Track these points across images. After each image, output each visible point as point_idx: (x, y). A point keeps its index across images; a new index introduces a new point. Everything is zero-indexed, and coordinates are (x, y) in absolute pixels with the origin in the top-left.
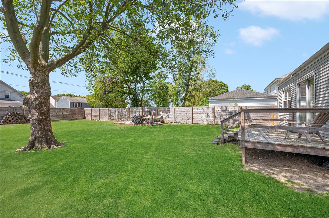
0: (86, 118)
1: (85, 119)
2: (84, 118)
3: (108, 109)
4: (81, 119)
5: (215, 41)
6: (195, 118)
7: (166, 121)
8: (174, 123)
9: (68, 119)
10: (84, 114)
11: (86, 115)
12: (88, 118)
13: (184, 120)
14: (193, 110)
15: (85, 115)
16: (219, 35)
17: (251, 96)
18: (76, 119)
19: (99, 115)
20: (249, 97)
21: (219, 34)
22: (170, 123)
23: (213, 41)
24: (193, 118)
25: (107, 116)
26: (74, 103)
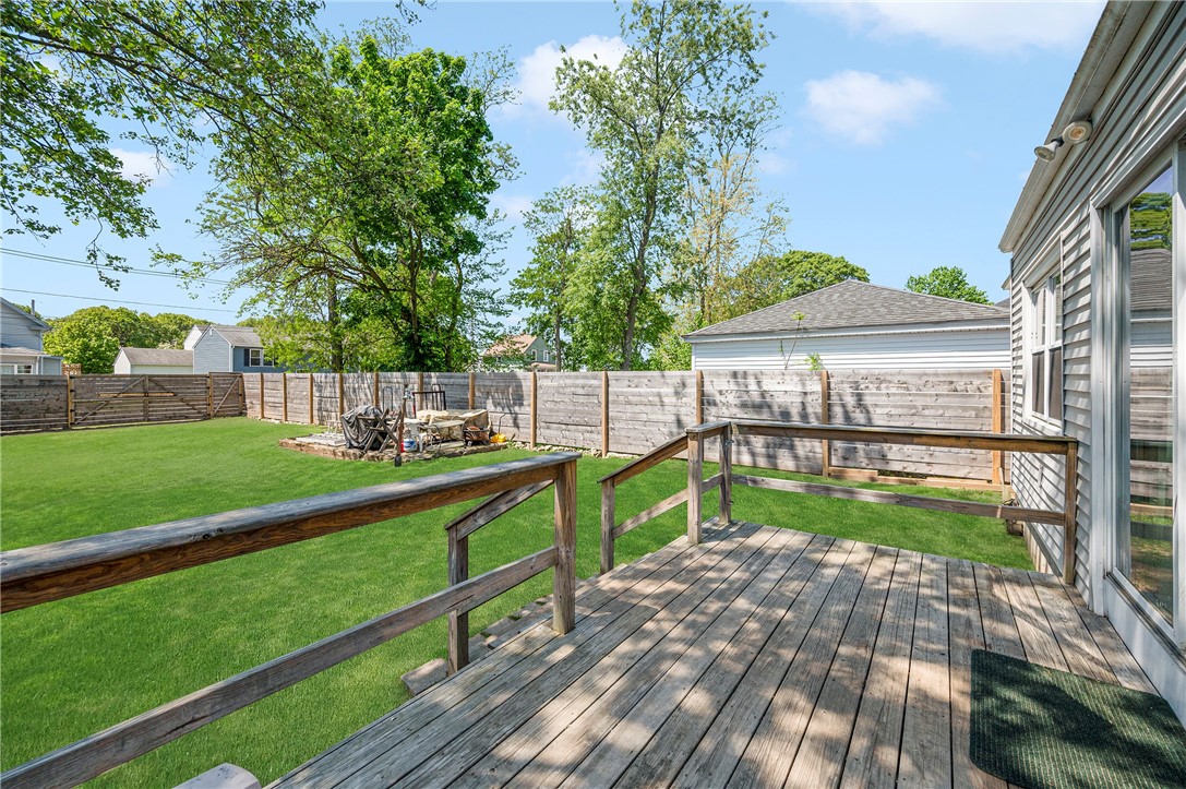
0: (249, 411)
1: (246, 414)
2: (242, 413)
3: (312, 378)
4: (228, 415)
5: (751, 65)
6: (617, 425)
7: (502, 437)
8: (536, 445)
9: (170, 418)
10: (243, 395)
11: (247, 401)
12: (254, 412)
13: (572, 435)
14: (607, 385)
15: (245, 398)
16: (768, 37)
17: (889, 319)
18: (207, 417)
19: (286, 402)
20: (878, 321)
21: (767, 28)
22: (519, 444)
23: (745, 68)
24: (611, 425)
25: (308, 407)
26: (247, 350)
